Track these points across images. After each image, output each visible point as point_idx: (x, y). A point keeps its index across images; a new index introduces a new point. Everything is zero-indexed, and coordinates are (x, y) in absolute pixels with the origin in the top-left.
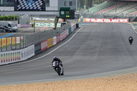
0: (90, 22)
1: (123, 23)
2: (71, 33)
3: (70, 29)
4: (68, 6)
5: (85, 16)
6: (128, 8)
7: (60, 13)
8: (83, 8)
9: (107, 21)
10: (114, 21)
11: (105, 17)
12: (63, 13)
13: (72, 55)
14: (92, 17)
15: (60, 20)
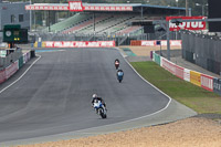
0: (54, 47)
1: (107, 48)
2: (22, 67)
3: (21, 60)
4: (16, 22)
5: (45, 38)
6: (113, 22)
7: (5, 35)
8: (41, 24)
9: (81, 44)
10: (91, 45)
11: (77, 39)
12: (9, 34)
13: (26, 102)
14: (55, 39)
15: (5, 45)
